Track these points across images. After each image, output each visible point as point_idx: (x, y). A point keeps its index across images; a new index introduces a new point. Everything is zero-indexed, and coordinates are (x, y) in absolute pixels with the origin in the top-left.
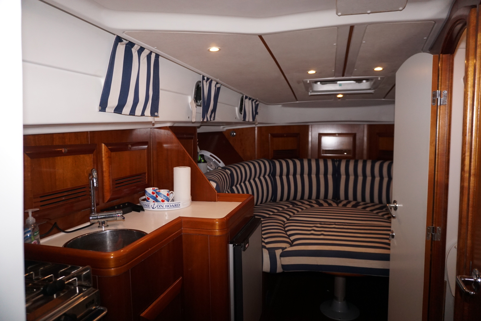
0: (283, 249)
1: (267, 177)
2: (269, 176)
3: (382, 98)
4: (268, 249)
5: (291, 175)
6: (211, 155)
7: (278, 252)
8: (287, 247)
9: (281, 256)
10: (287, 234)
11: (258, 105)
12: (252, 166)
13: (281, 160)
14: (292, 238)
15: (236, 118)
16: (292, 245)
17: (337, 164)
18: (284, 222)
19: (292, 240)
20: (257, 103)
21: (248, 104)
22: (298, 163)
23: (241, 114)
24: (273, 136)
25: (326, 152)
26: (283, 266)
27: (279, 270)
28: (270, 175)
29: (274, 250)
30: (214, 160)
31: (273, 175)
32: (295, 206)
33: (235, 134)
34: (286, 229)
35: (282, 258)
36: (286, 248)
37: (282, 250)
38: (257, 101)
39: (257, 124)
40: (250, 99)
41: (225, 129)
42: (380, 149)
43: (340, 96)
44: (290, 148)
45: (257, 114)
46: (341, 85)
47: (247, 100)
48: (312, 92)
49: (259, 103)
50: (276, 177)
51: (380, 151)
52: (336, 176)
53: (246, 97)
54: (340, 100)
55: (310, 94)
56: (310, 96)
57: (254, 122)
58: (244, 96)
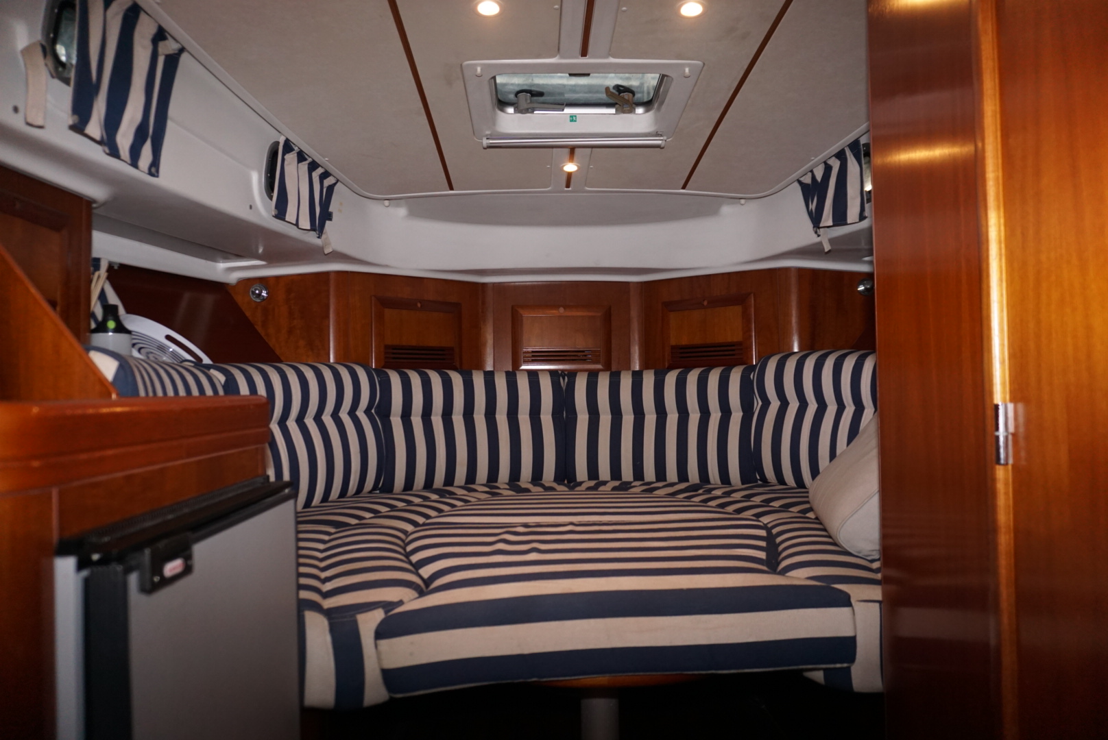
0: (387, 606)
1: (360, 413)
2: (367, 412)
4: (329, 613)
5: (436, 415)
6: (168, 338)
7: (368, 623)
8: (405, 600)
9: (382, 633)
10: (410, 563)
11: (331, 189)
12: (310, 375)
13: (408, 371)
14: (426, 572)
15: (251, 207)
16: (422, 593)
17: (563, 383)
18: (405, 532)
19: (426, 576)
20: (327, 182)
21: (295, 175)
22: (457, 380)
23: (271, 198)
24: (385, 303)
25: (533, 356)
26: (391, 677)
27: (374, 692)
28: (373, 411)
29: (354, 616)
30: (173, 347)
31: (380, 410)
32: (448, 496)
33: (264, 294)
34: (409, 548)
35: (384, 643)
36: (401, 603)
37: (386, 612)
38: (325, 175)
39: (331, 251)
40: (301, 157)
41: (233, 278)
42: (673, 342)
43: (570, 167)
44: (433, 341)
45: (330, 220)
46: (574, 118)
47: (292, 156)
48: (490, 135)
49: (335, 184)
50: (391, 418)
51: (673, 347)
52: (565, 416)
53: (288, 147)
54: (570, 189)
55: (485, 142)
56: (484, 148)
57: (319, 240)
58: (282, 140)
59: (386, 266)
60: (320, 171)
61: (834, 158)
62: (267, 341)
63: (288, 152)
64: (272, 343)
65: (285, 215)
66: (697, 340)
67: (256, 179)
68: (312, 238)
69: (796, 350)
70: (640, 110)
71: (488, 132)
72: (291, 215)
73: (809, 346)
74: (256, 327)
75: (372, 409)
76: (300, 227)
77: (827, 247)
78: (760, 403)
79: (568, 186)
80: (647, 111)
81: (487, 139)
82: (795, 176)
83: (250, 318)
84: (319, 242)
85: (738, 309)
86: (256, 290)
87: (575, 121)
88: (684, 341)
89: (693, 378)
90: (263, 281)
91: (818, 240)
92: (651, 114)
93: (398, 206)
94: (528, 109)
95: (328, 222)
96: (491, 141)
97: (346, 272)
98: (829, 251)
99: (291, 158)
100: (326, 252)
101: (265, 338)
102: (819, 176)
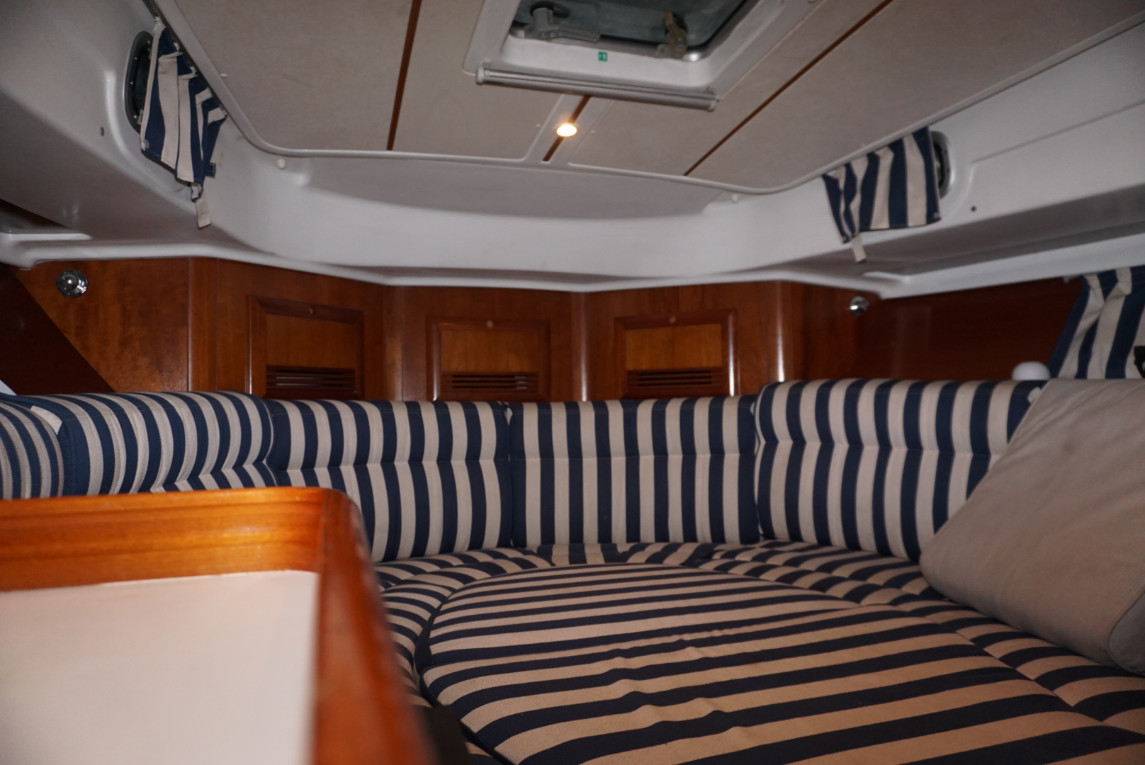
1: (249, 467)
2: (257, 464)
3: (678, 175)
5: (347, 463)
11: (217, 127)
13: (308, 403)
15: (102, 134)
17: (508, 415)
22: (374, 415)
24: (267, 306)
28: (264, 462)
31: (274, 460)
32: (394, 586)
39: (208, 223)
40: (184, 64)
41: (28, 259)
42: (630, 366)
43: (567, 130)
44: (329, 361)
45: (212, 175)
46: (604, 56)
47: (169, 60)
48: (489, 64)
49: (222, 121)
50: (289, 471)
51: (630, 373)
52: (509, 459)
53: (168, 42)
54: (548, 163)
55: (482, 75)
56: (479, 84)
57: (193, 204)
58: (157, 29)
59: (272, 254)
60: (204, 95)
61: (887, 149)
62: (85, 358)
63: (166, 53)
64: (93, 360)
65: (160, 153)
66: (663, 365)
67: (112, 87)
68: (182, 201)
69: (781, 378)
70: (694, 57)
71: (488, 60)
72: (168, 156)
73: (801, 374)
74: (66, 335)
75: (263, 459)
76: (179, 177)
77: (860, 256)
78: (763, 442)
79: (547, 158)
80: (703, 57)
81: (485, 69)
82: (822, 170)
83: (57, 322)
84: (191, 207)
85: (716, 328)
86: (67, 279)
87: (606, 60)
88: (645, 365)
89: (673, 411)
90: (81, 267)
91: (848, 246)
92: (707, 61)
93: (296, 169)
94: (548, 33)
95: (208, 180)
96: (492, 74)
97: (213, 260)
98: (863, 262)
99: (168, 61)
100: (201, 225)
101: (81, 353)
102: (860, 170)
